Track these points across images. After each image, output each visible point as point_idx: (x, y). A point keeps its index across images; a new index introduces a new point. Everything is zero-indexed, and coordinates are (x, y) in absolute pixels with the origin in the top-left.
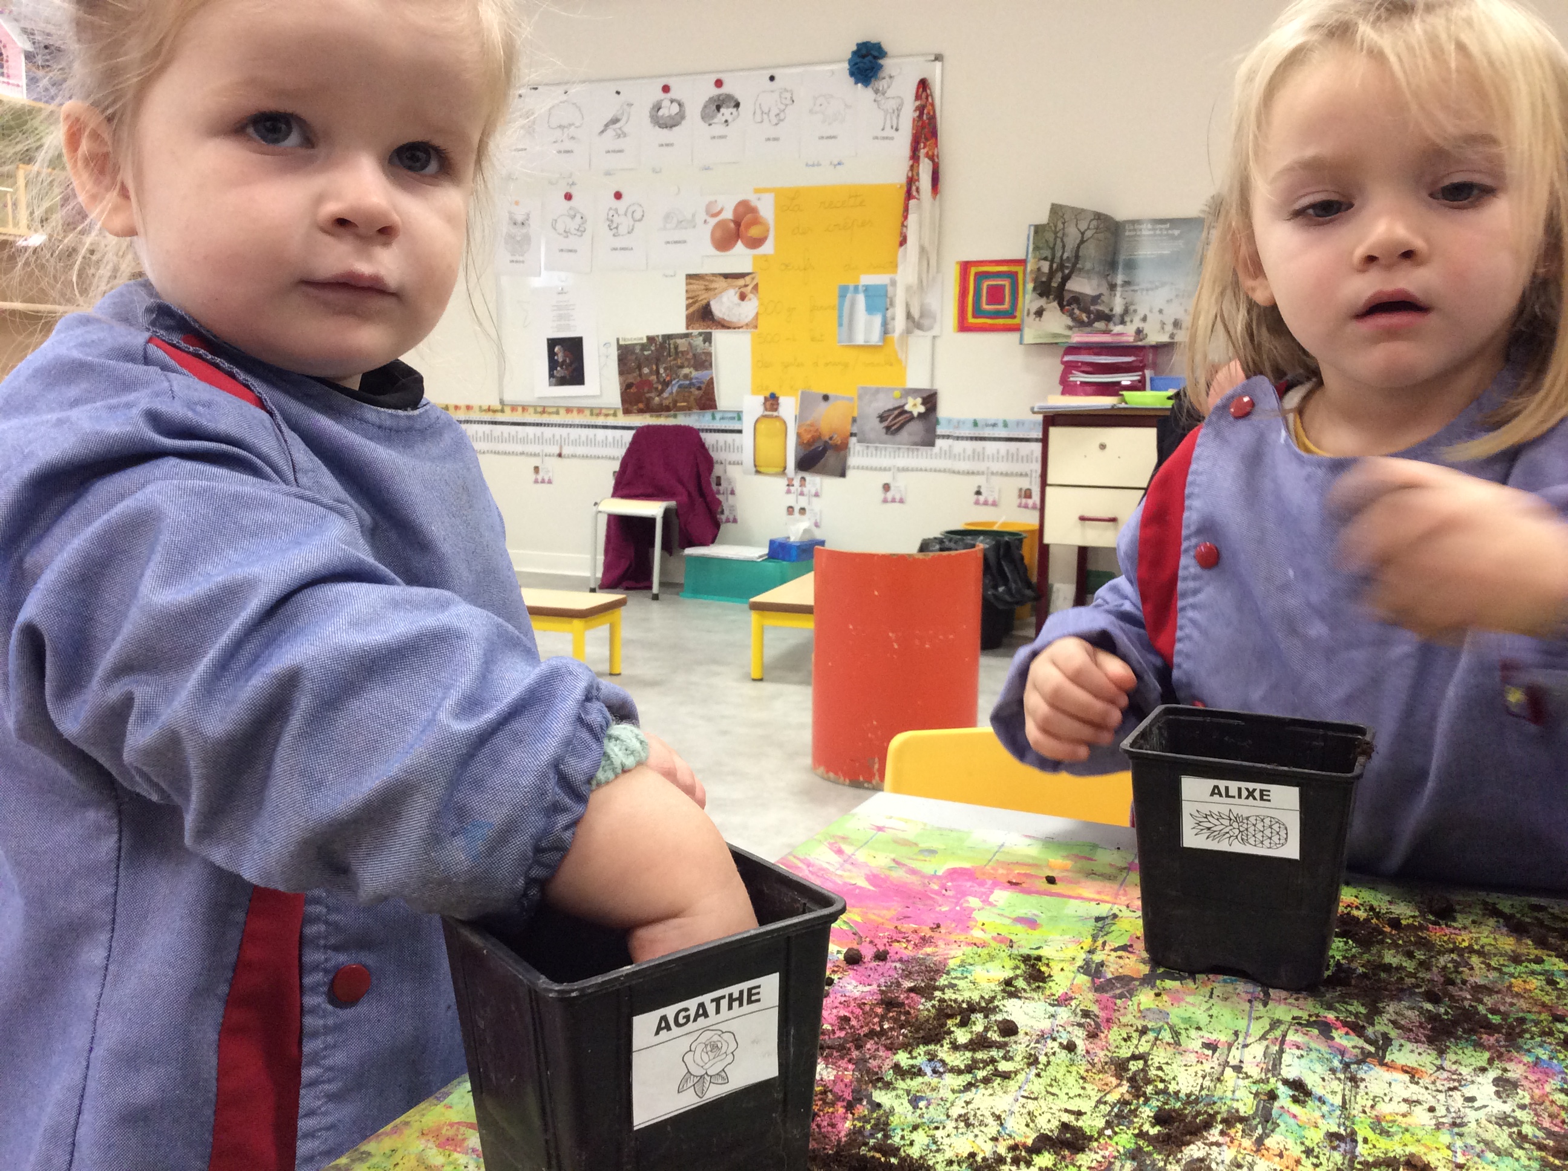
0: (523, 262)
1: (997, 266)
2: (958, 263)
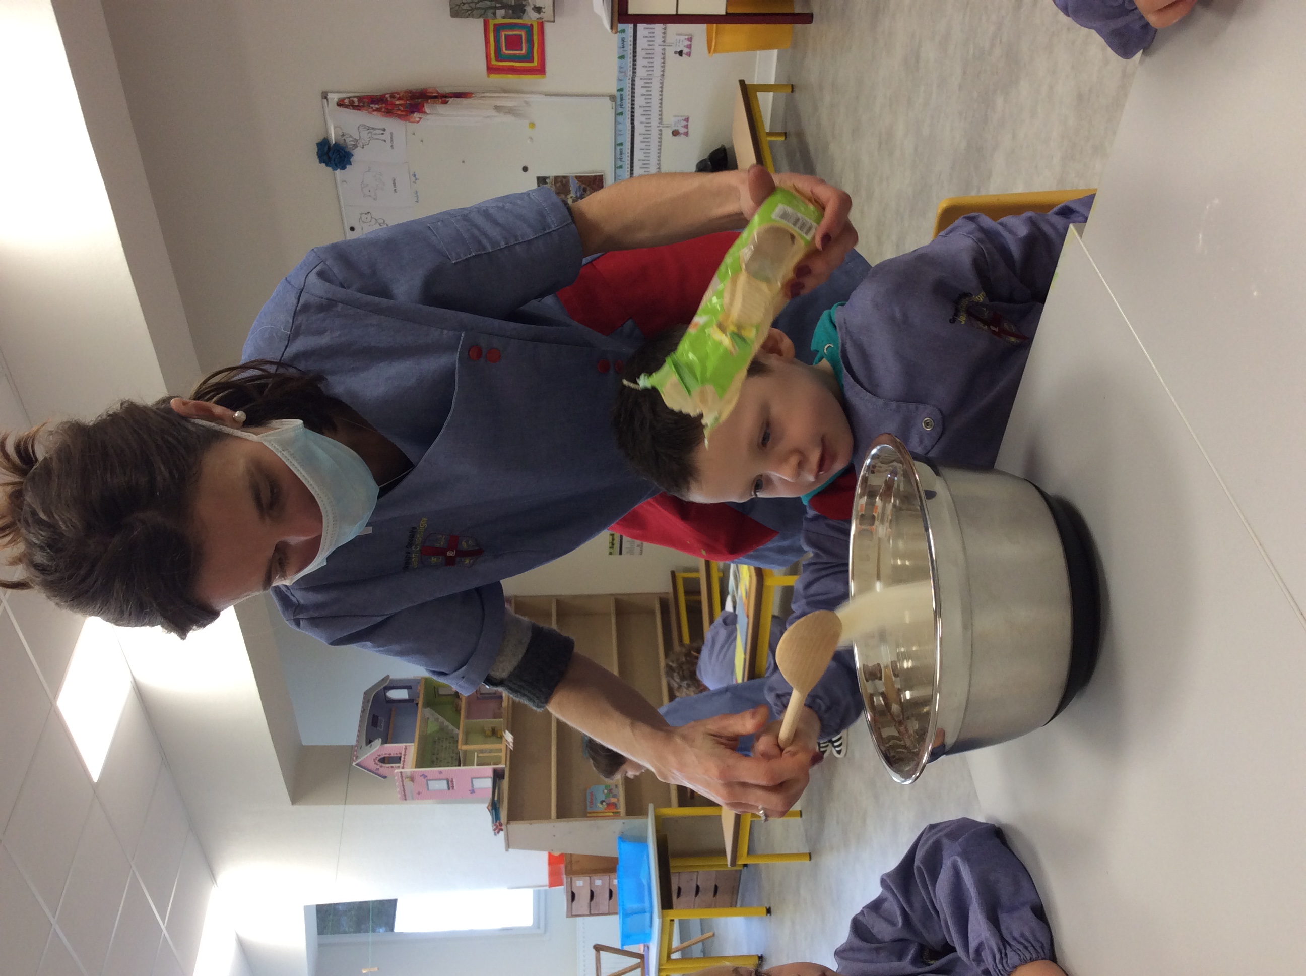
1: (489, 43)
2: (488, 76)
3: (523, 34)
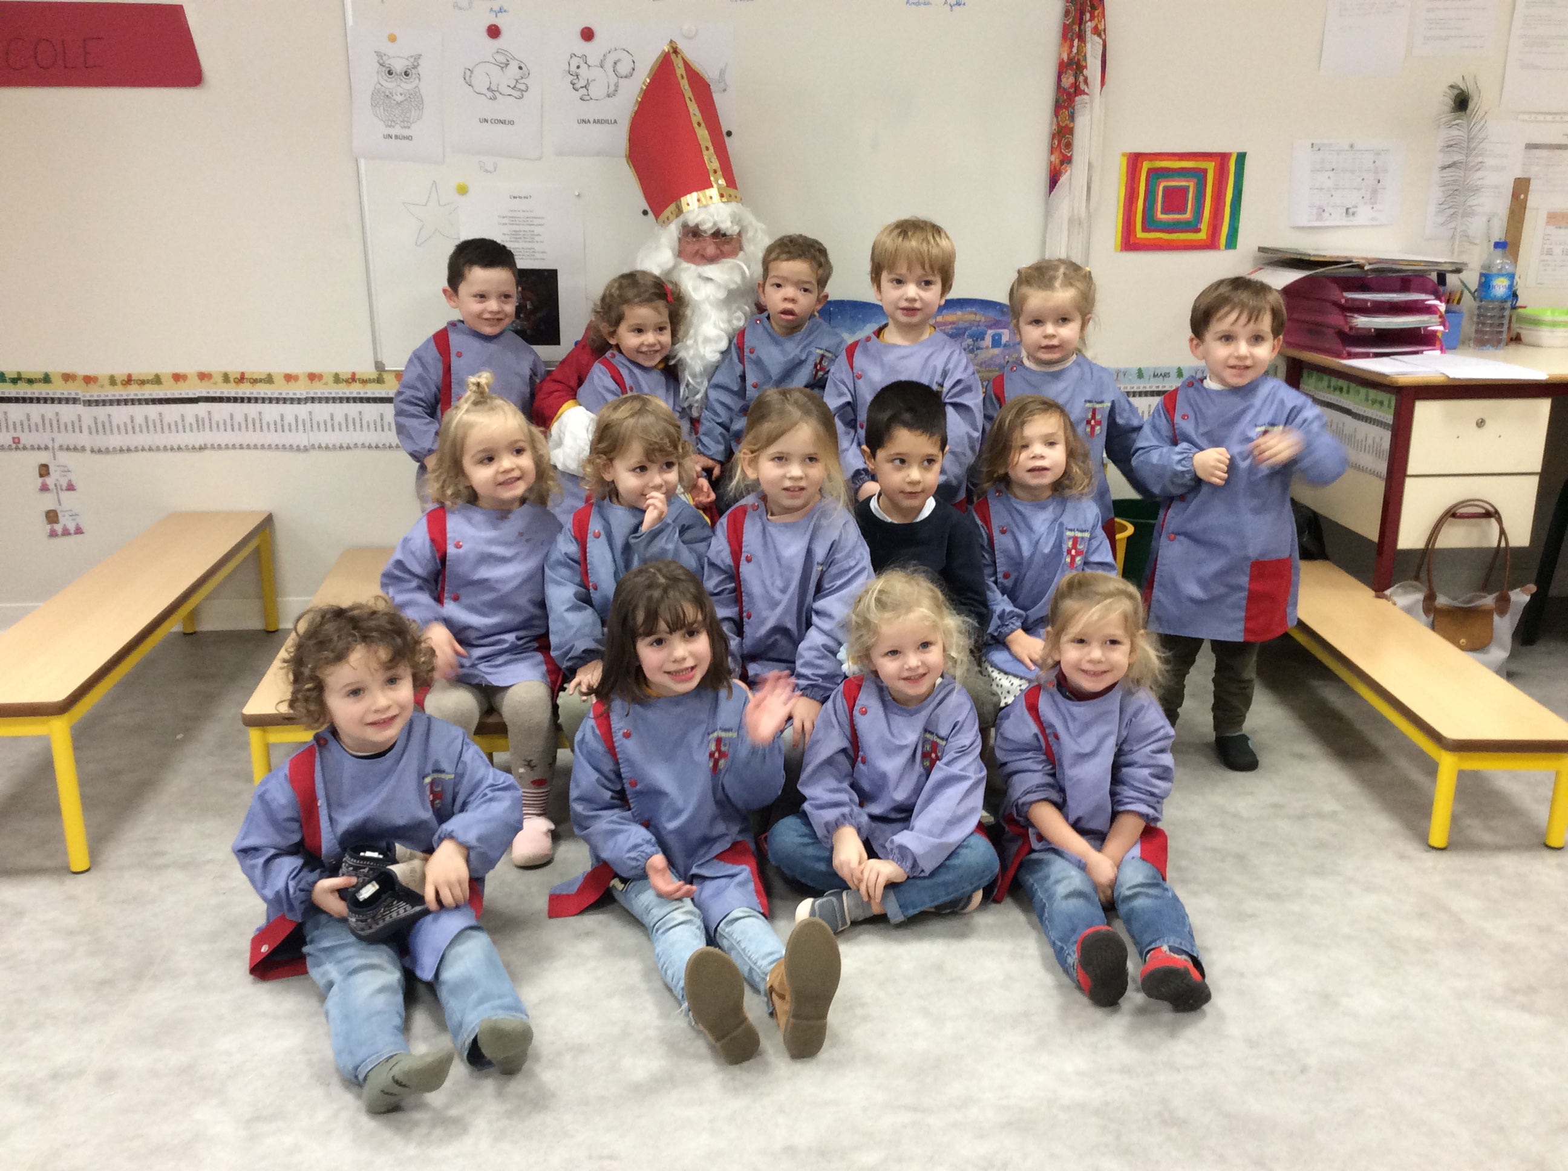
0: (409, 138)
1: (1179, 160)
2: (1124, 155)
3: (1188, 215)
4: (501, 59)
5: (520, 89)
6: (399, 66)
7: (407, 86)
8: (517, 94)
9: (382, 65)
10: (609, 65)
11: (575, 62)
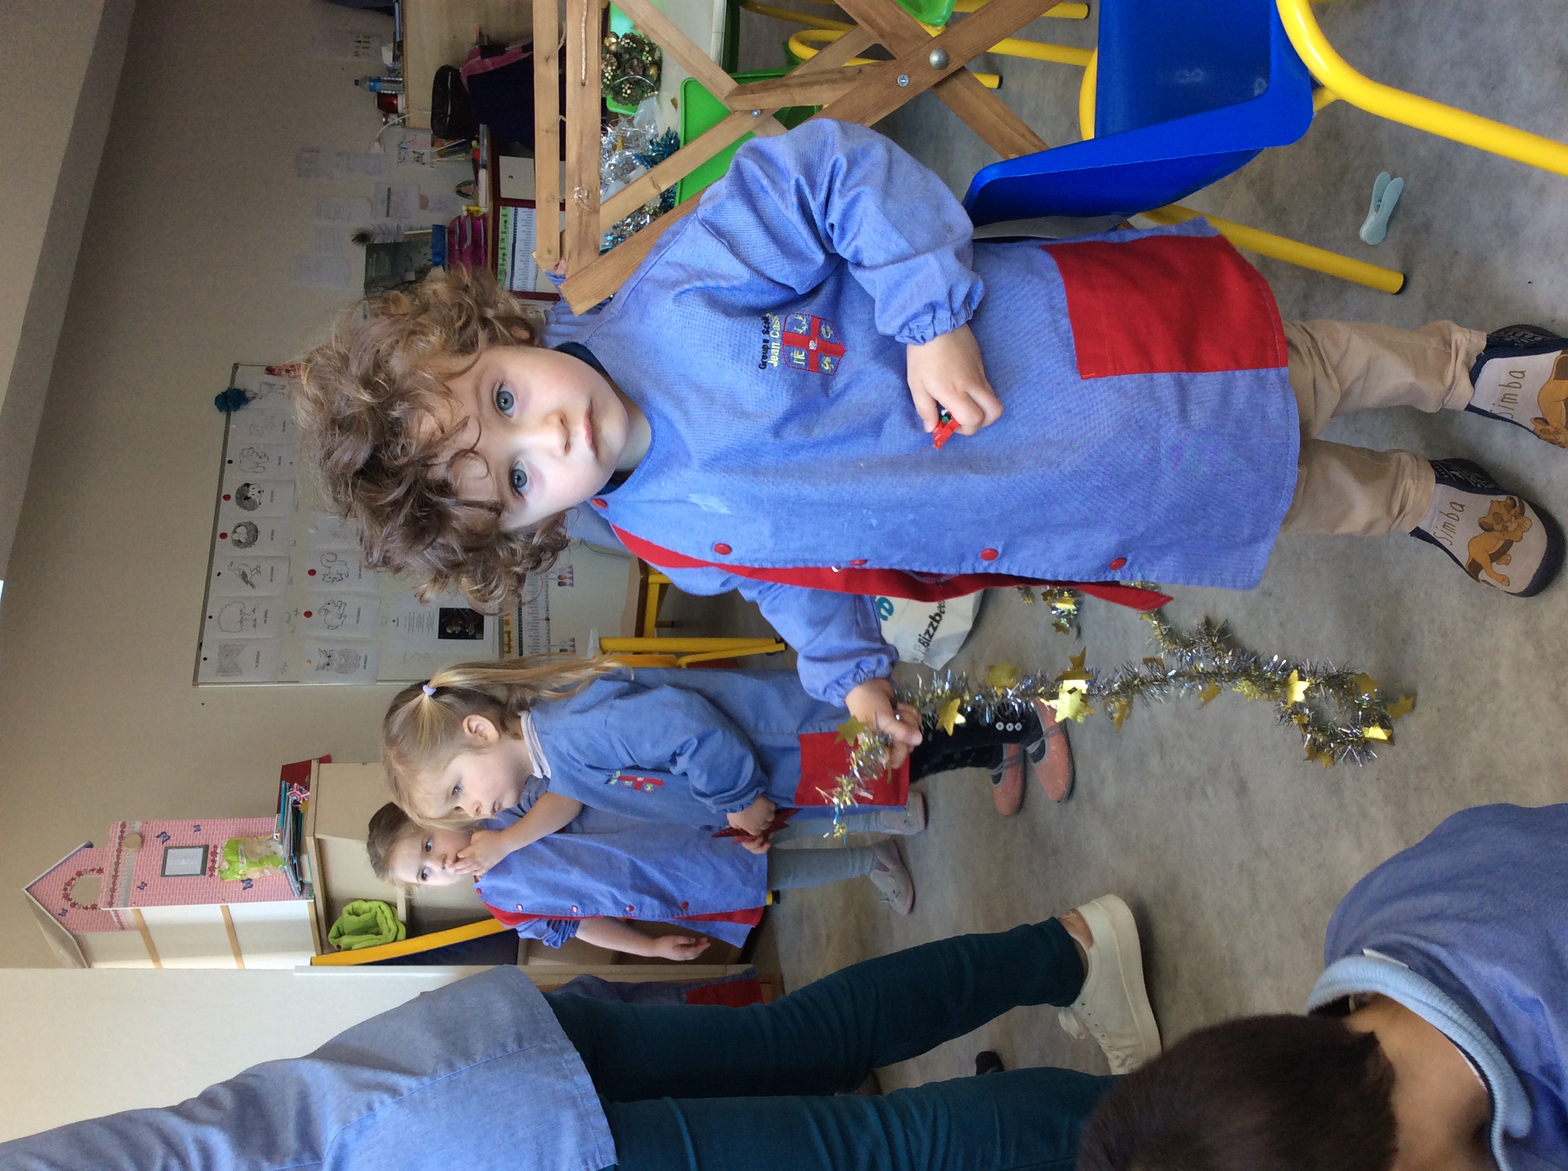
4: (323, 613)
5: (341, 605)
6: (326, 660)
7: (336, 656)
8: (343, 606)
9: (323, 668)
10: (328, 564)
11: (327, 579)
